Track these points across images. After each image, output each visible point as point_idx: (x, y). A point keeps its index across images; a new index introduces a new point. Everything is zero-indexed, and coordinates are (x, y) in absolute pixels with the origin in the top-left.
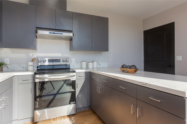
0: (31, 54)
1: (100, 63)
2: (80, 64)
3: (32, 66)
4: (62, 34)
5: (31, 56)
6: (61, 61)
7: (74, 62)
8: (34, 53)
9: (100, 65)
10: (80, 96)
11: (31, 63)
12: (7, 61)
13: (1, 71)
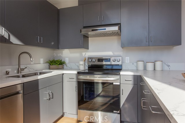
0: (84, 54)
1: (169, 64)
2: (135, 64)
3: (82, 65)
4: (105, 29)
5: (84, 55)
6: (111, 60)
7: (129, 62)
8: (86, 53)
9: (169, 66)
10: (126, 106)
11: (82, 63)
12: (67, 61)
13: (62, 69)
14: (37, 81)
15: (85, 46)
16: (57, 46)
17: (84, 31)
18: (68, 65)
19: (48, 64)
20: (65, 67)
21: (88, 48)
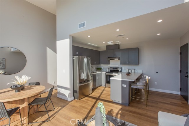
11: (108, 69)
12: (102, 68)
13: (101, 71)
14: (95, 74)
15: (109, 63)
16: (99, 64)
17: (108, 59)
18: (103, 70)
19: (96, 69)
20: (102, 70)
21: (110, 64)
